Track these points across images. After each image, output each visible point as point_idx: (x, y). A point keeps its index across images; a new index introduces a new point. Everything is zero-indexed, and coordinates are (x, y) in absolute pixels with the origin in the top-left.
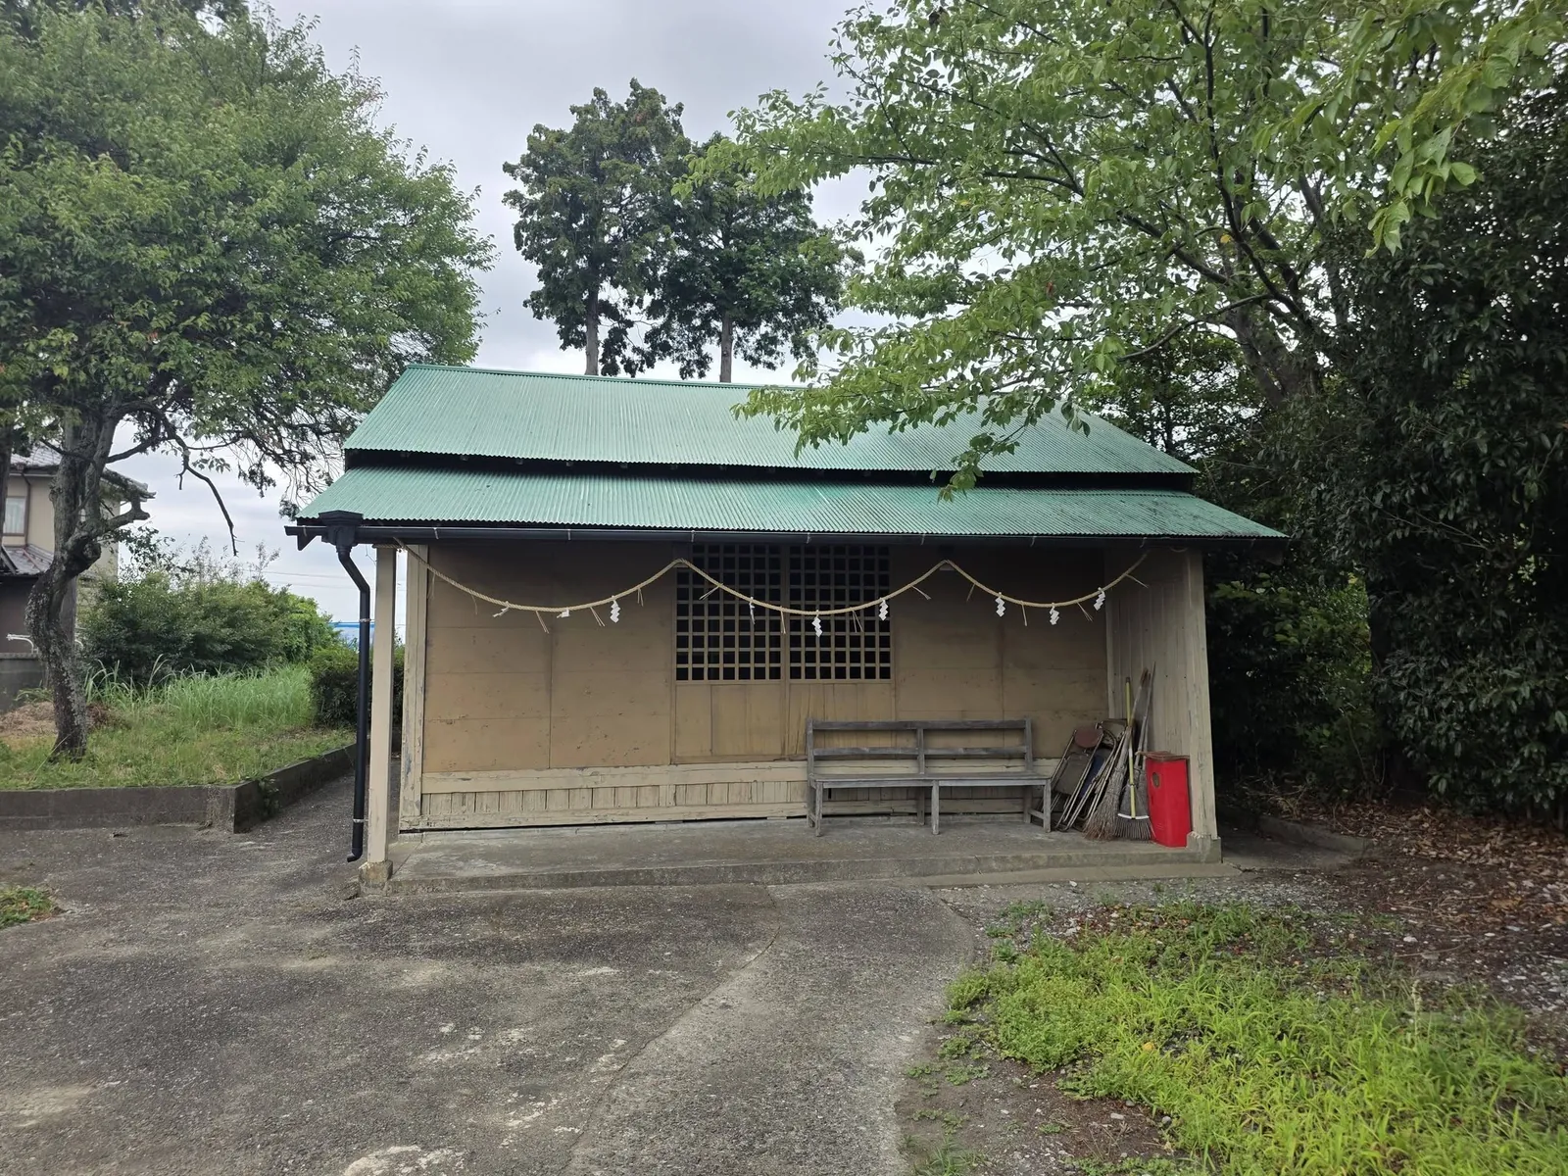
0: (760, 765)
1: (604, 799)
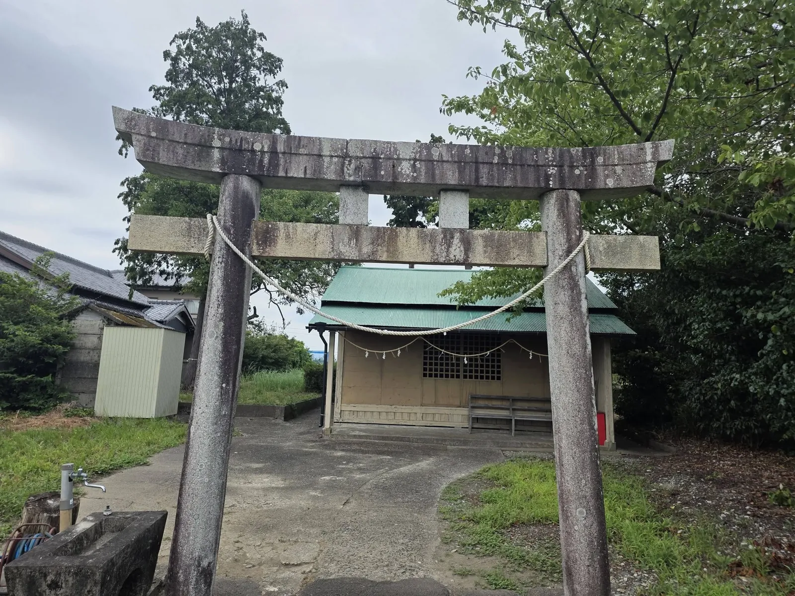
0: (452, 408)
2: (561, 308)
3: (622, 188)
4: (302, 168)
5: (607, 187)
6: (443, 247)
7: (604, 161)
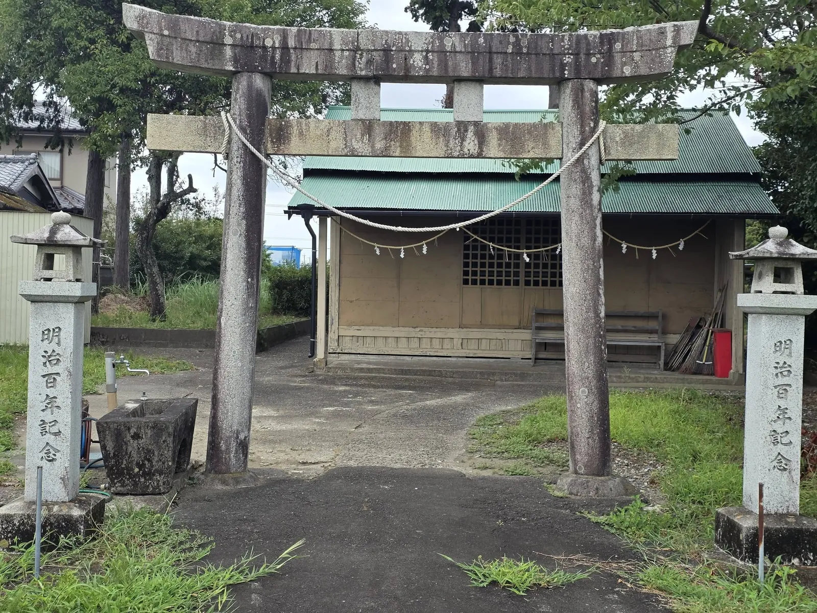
0: (507, 330)
1: (425, 344)
2: (572, 200)
3: (640, 76)
4: (314, 63)
5: (624, 75)
6: (457, 141)
7: (622, 48)
